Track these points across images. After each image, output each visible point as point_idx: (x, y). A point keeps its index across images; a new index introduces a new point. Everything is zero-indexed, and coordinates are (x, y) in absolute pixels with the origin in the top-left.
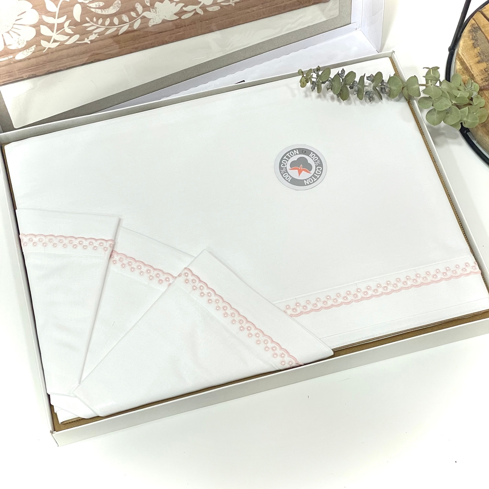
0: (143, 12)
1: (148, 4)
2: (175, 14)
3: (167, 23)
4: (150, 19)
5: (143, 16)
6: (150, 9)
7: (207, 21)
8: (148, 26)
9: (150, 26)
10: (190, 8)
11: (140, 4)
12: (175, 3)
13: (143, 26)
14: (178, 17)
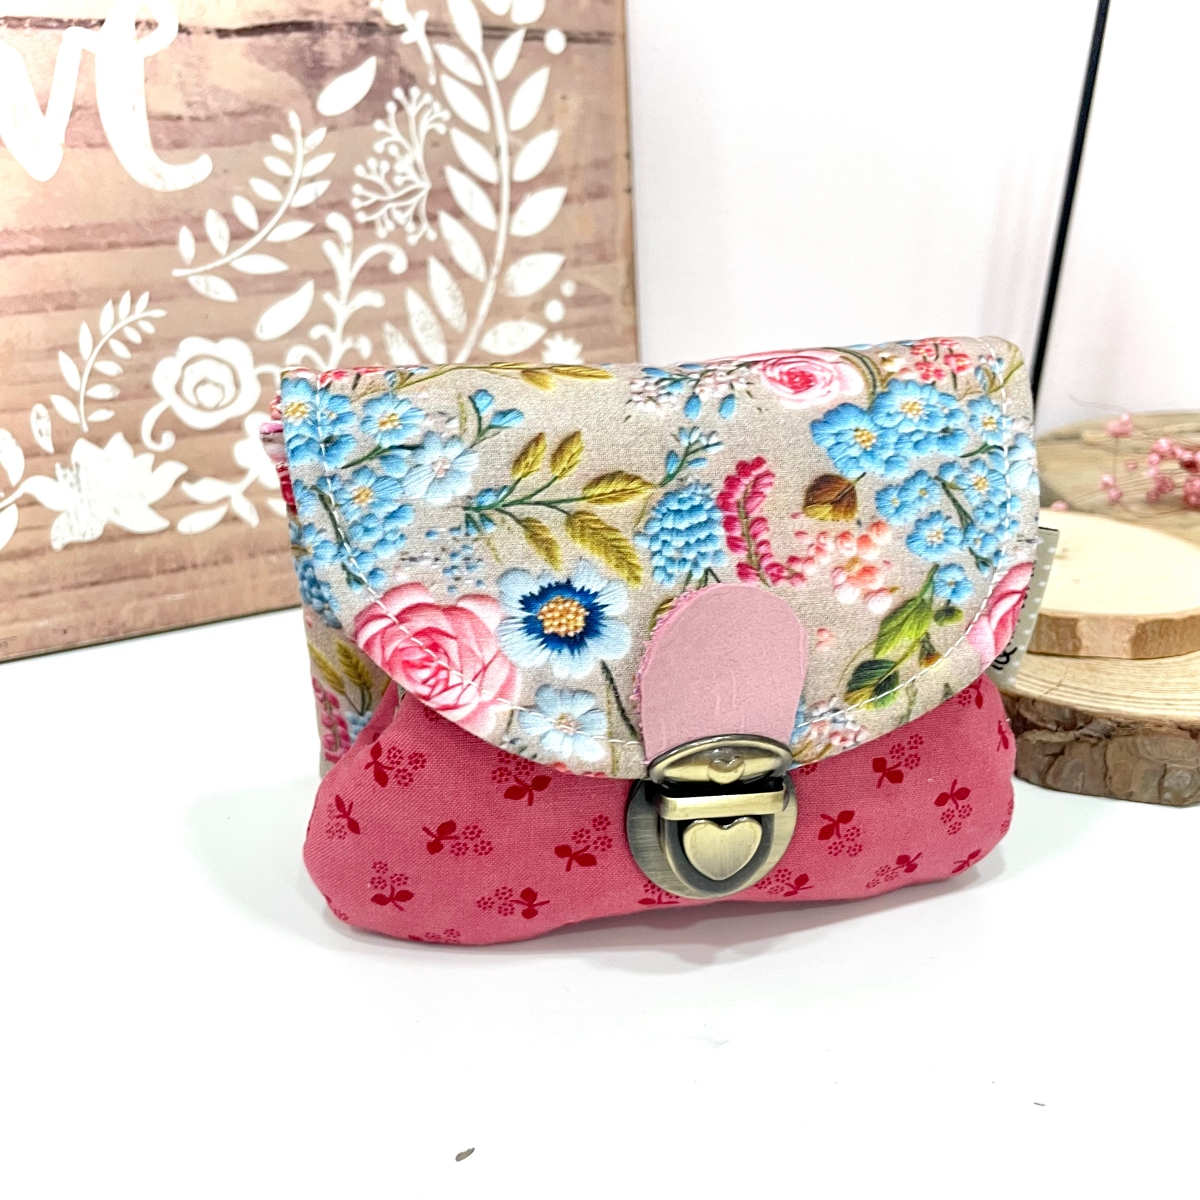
0: (27, 475)
1: (47, 444)
2: (154, 506)
3: (123, 544)
4: (55, 514)
5: (25, 496)
6: (54, 469)
7: (273, 558)
8: (50, 548)
9: (57, 545)
10: (206, 489)
11: (14, 436)
12: (149, 459)
13: (26, 541)
14: (163, 524)
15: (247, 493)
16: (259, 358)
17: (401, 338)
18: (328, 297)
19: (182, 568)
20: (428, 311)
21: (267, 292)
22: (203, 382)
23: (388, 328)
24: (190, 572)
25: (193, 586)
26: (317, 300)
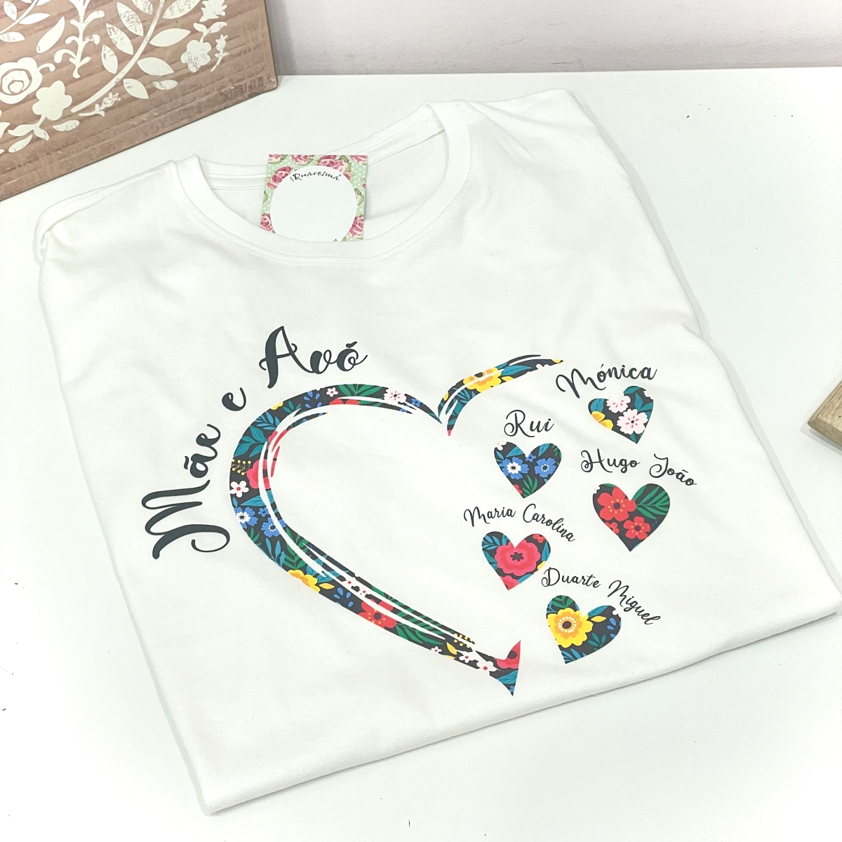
7: (59, 152)
10: (21, 130)
14: (3, 151)
15: (41, 127)
16: (39, 64)
17: (115, 28)
18: (73, 22)
19: (15, 168)
20: (130, 10)
21: (41, 30)
22: (12, 82)
23: (108, 25)
24: (18, 169)
25: (20, 175)
26: (67, 25)
